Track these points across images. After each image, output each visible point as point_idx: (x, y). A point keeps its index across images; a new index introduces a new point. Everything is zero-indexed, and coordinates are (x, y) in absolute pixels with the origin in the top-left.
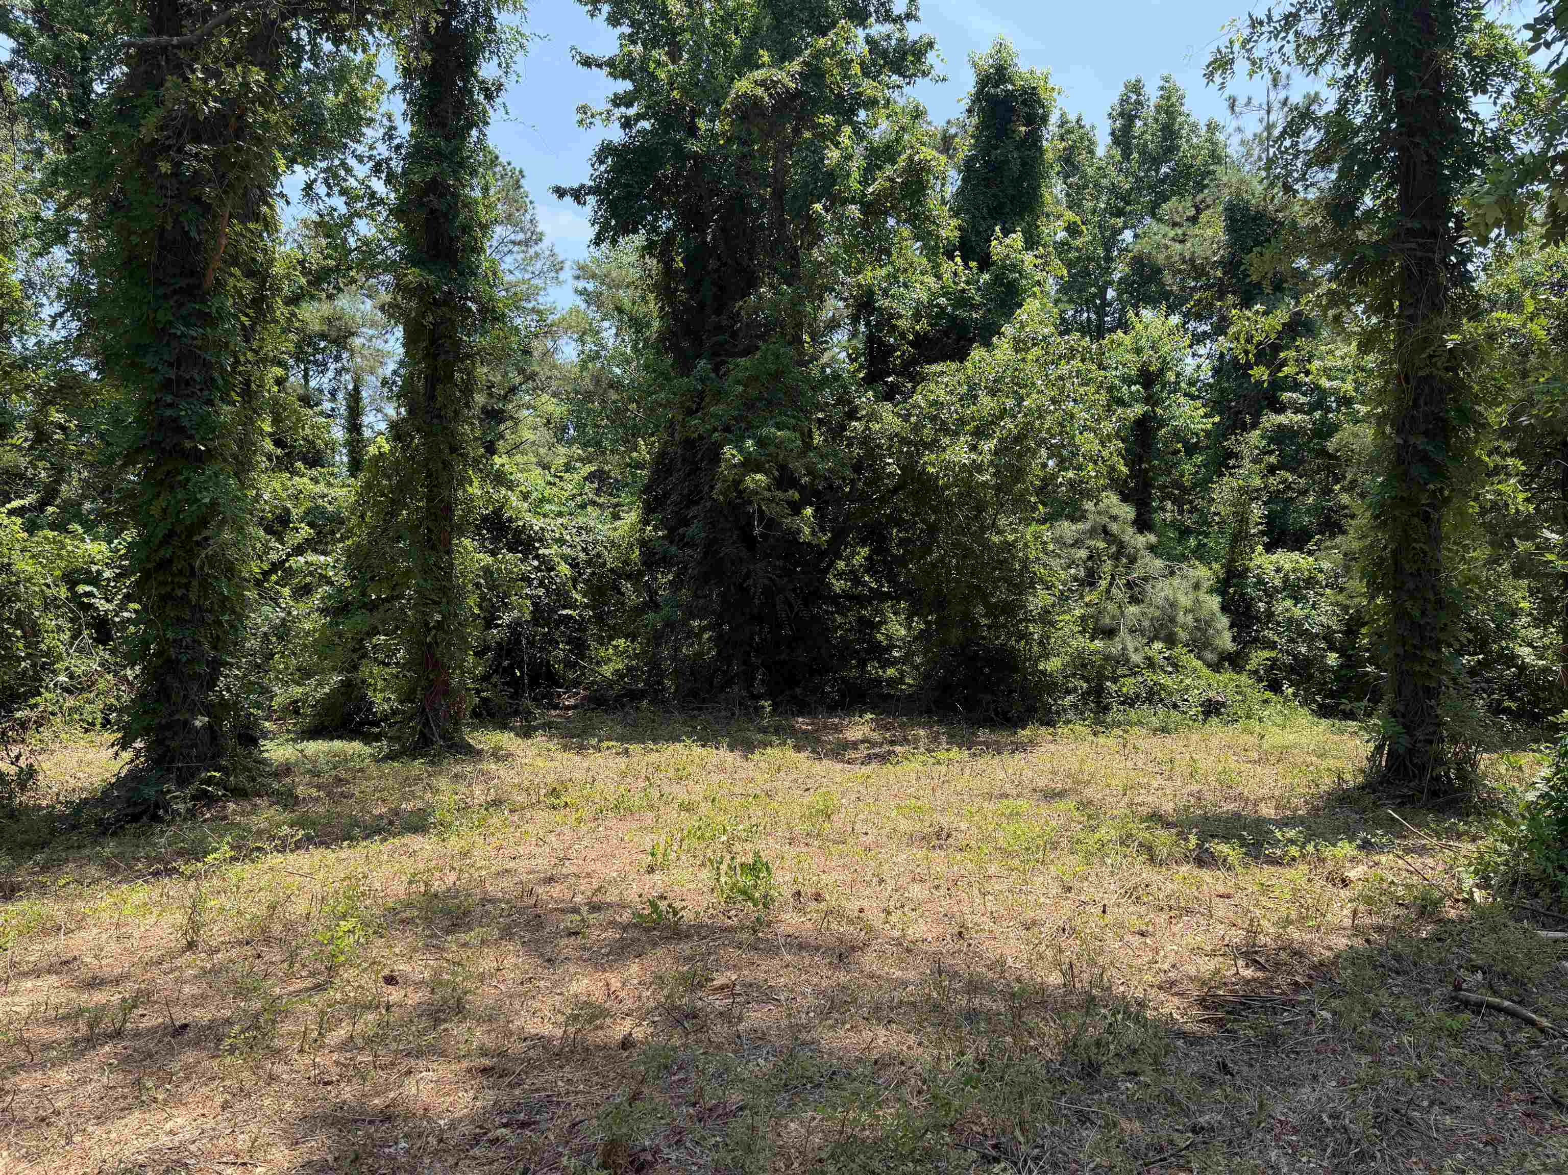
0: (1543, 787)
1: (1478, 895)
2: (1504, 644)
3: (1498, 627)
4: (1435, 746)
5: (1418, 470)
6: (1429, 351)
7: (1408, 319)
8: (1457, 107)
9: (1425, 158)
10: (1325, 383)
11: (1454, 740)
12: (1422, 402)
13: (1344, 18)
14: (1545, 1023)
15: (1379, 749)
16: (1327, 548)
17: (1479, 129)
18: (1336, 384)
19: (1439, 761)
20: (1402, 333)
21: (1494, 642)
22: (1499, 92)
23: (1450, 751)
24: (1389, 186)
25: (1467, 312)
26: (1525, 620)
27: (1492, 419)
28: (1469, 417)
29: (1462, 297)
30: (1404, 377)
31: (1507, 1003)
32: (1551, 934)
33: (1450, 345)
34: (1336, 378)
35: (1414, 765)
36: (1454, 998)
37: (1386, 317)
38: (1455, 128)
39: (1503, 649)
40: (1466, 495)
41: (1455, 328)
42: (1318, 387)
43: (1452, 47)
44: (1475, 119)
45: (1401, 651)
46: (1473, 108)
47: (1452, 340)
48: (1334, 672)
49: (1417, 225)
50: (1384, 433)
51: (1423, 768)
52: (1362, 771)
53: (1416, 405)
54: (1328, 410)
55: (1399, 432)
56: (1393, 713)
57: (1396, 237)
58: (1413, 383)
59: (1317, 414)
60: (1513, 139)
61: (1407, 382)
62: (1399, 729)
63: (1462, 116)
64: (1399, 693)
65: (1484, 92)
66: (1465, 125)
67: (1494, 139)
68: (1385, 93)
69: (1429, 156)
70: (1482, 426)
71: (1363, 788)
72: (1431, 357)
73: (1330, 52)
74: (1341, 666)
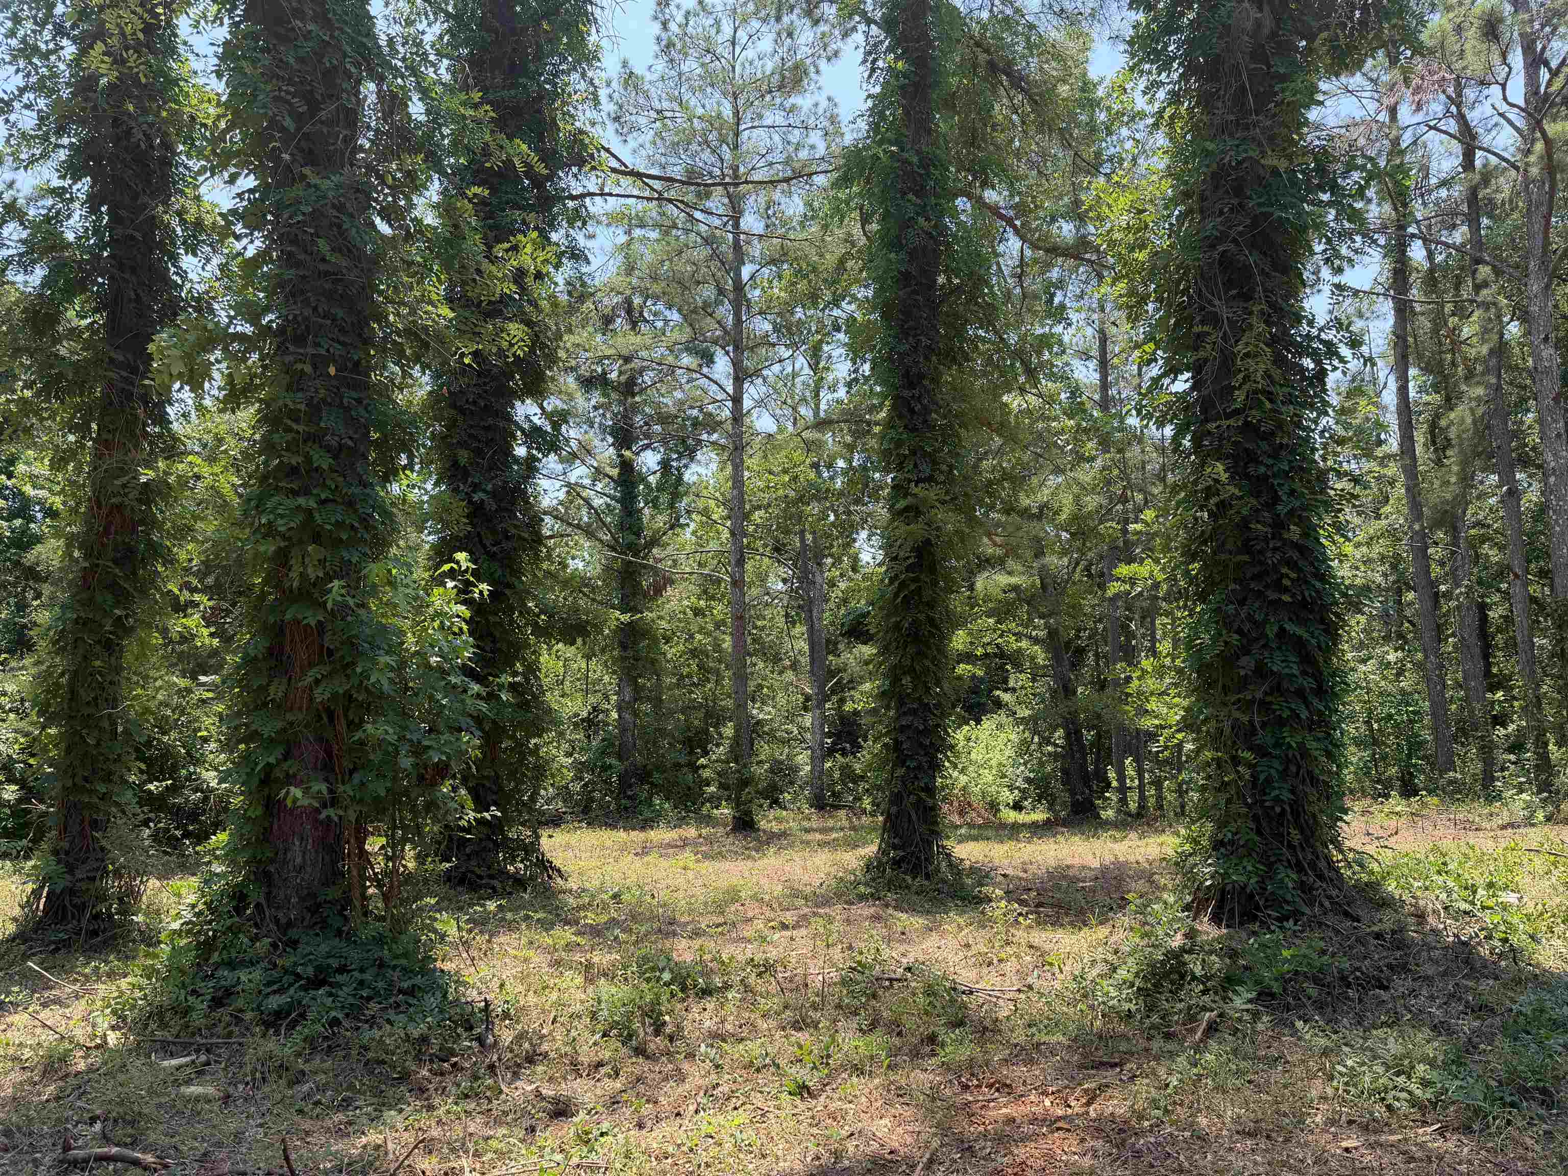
0: (188, 915)
1: (113, 1038)
2: (192, 769)
3: (188, 753)
4: (98, 883)
5: (105, 598)
6: (124, 479)
7: (104, 444)
8: (170, 259)
9: (133, 296)
10: (28, 490)
11: (118, 874)
12: (113, 529)
13: (60, 131)
14: (149, 1158)
15: (36, 893)
16: (12, 669)
17: (188, 286)
18: (42, 493)
19: (102, 897)
20: (98, 456)
21: (183, 767)
22: (208, 260)
23: (113, 885)
24: (96, 310)
25: (163, 451)
26: (213, 746)
27: (183, 556)
28: (156, 551)
29: (161, 436)
30: (97, 502)
31: (115, 1150)
32: (174, 1062)
33: (143, 479)
34: (42, 488)
35: (74, 906)
36: (62, 1162)
37: (83, 438)
38: (164, 278)
39: (191, 774)
40: (149, 626)
41: (149, 464)
42: (21, 494)
43: (166, 203)
44: (183, 275)
45: (69, 783)
46: (184, 266)
47: (146, 475)
48: (10, 807)
49: (121, 358)
50: (71, 556)
51: (82, 908)
52: (15, 919)
53: (107, 532)
54: (31, 519)
55: (86, 557)
56: (55, 852)
57: (96, 362)
58: (104, 511)
59: (18, 522)
60: (216, 306)
61: (99, 508)
62: (61, 868)
63: (173, 269)
64: (64, 830)
65: (195, 255)
66: (175, 277)
67: (198, 300)
68: (100, 218)
69: (137, 295)
70: (170, 561)
71: (13, 940)
72: (124, 486)
73: (44, 156)
74: (19, 801)
